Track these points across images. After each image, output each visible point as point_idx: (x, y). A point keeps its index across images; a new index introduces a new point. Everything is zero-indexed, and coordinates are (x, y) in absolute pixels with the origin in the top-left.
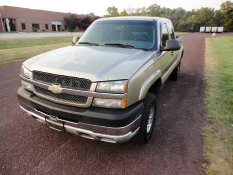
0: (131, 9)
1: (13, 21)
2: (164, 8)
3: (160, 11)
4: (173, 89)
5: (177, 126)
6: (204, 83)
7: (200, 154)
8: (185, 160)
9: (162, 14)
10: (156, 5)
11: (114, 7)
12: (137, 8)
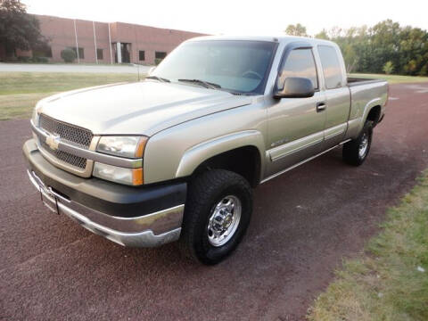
0: (337, 31)
1: (128, 46)
2: (409, 28)
3: (399, 33)
4: (339, 182)
5: (296, 248)
6: (417, 178)
7: (303, 307)
8: (265, 310)
9: (402, 39)
10: (390, 21)
11: (299, 25)
12: (349, 28)
